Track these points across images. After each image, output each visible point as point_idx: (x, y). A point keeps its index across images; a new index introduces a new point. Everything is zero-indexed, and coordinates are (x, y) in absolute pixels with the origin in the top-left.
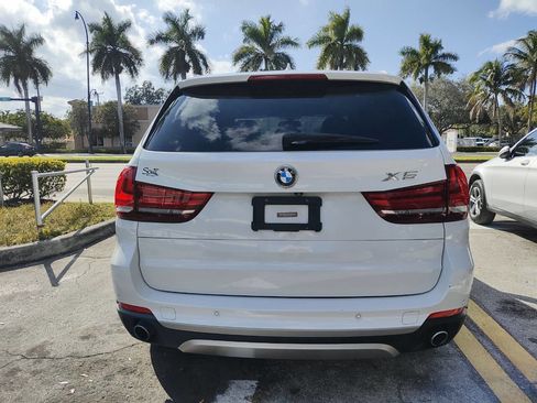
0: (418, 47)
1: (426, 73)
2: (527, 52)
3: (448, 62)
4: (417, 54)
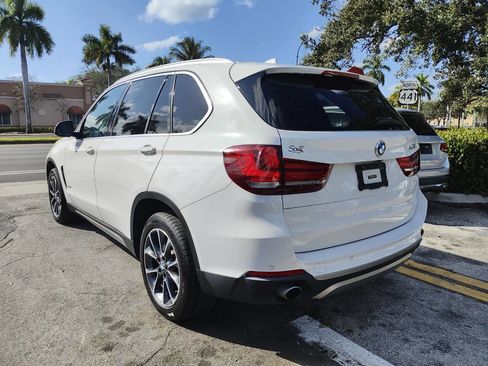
0: (98, 36)
1: (108, 61)
2: (184, 53)
3: (127, 53)
4: (99, 43)
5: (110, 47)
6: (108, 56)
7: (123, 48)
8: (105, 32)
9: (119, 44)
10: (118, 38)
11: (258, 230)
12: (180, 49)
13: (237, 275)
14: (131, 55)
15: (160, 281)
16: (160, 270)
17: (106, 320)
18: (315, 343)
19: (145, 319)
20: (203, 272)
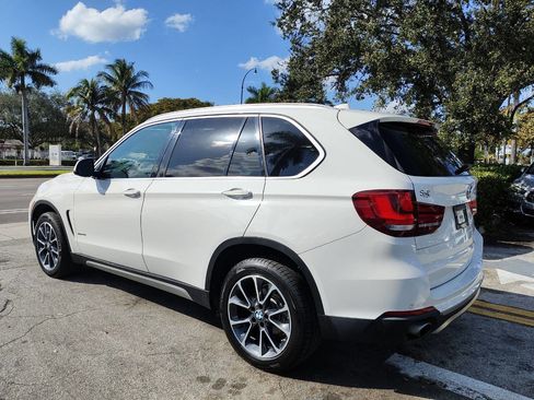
0: (10, 51)
1: (23, 81)
2: (116, 77)
3: (47, 74)
4: (10, 59)
5: (25, 65)
6: (22, 76)
7: (42, 67)
8: (19, 47)
9: (38, 63)
10: (35, 56)
11: (397, 271)
12: (110, 72)
13: (373, 316)
14: (52, 77)
15: (255, 331)
16: (254, 320)
17: (203, 380)
18: (421, 378)
19: (242, 373)
20: (328, 317)
